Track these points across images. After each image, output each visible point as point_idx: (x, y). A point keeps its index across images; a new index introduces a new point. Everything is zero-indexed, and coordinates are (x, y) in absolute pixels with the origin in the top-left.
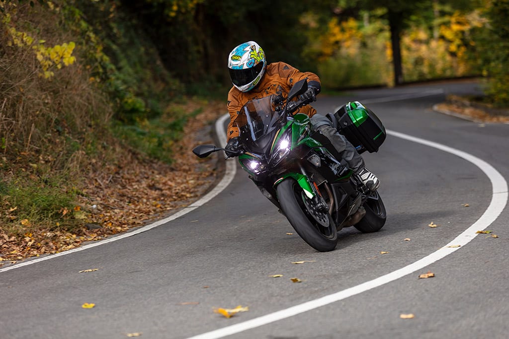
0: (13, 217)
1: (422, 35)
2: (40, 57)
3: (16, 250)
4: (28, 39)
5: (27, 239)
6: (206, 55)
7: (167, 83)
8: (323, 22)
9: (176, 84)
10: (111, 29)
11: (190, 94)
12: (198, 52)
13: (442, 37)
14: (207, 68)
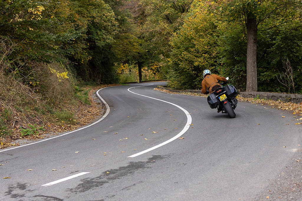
0: (57, 121)
1: (146, 68)
2: (58, 76)
3: (60, 130)
4: (55, 71)
5: (63, 127)
6: (90, 74)
7: (81, 82)
8: (118, 64)
9: (83, 82)
10: (67, 67)
11: (87, 85)
12: (88, 73)
13: (152, 69)
14: (90, 77)
